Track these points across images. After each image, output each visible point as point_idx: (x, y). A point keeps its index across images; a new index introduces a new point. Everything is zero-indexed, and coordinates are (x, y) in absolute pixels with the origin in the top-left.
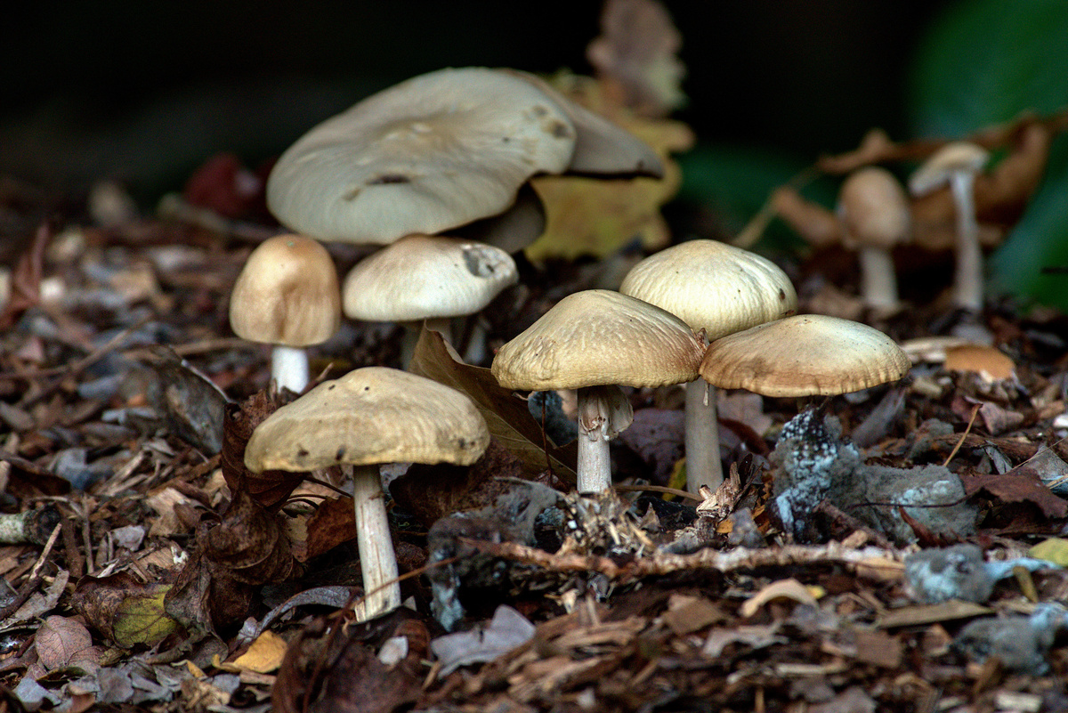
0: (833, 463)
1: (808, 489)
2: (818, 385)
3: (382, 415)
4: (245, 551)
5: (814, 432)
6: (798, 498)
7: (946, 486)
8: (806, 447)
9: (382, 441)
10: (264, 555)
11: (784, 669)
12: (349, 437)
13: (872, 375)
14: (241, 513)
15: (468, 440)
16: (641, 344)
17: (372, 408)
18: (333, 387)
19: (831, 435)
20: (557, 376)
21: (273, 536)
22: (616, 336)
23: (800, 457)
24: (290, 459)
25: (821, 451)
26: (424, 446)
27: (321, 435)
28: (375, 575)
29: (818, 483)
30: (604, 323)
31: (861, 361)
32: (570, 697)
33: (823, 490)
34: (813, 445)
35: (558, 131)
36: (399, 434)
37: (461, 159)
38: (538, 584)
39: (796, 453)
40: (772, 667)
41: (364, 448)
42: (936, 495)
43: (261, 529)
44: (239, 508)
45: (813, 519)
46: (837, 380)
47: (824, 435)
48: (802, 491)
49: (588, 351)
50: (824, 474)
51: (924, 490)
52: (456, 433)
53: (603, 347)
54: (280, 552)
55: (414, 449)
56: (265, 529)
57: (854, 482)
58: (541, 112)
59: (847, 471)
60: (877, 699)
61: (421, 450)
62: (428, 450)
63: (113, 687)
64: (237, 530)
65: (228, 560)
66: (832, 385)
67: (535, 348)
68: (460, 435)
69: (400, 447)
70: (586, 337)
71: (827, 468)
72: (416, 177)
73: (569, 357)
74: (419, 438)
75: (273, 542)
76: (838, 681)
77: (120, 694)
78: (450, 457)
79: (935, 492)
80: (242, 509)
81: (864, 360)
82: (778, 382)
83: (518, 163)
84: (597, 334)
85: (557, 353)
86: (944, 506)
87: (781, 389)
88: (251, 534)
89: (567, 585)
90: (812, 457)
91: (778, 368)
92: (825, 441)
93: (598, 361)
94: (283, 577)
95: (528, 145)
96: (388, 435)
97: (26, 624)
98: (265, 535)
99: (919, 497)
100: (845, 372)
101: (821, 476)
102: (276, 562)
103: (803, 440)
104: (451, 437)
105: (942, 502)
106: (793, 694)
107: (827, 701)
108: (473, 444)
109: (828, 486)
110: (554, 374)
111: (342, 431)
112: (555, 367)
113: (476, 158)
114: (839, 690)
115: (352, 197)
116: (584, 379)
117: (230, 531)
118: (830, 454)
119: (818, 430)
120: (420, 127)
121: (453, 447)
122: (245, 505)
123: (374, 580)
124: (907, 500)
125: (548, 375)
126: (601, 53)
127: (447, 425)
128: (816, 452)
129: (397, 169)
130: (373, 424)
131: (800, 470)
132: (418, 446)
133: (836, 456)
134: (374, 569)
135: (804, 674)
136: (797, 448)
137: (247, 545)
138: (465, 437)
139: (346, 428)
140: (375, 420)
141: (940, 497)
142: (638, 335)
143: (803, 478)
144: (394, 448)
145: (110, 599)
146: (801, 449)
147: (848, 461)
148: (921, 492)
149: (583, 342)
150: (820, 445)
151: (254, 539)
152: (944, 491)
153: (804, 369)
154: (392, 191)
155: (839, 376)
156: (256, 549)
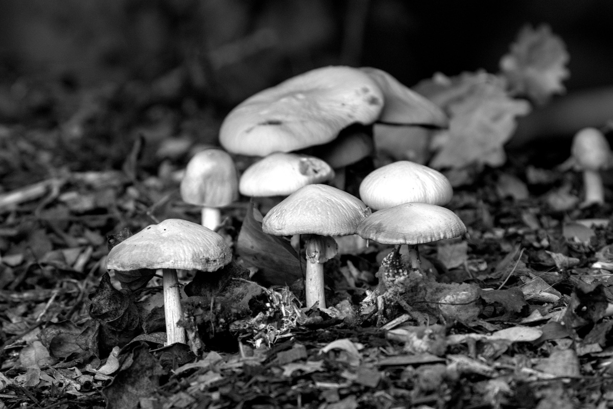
0: (405, 280)
1: (393, 292)
2: (405, 239)
3: (166, 244)
4: (106, 313)
5: (394, 263)
6: (388, 297)
7: (466, 294)
8: (391, 271)
9: (163, 257)
10: (119, 316)
11: (319, 384)
12: (147, 254)
13: (436, 235)
14: (105, 293)
15: (212, 259)
16: (329, 213)
17: (162, 240)
18: (150, 228)
19: (405, 265)
20: (284, 228)
21: (125, 306)
22: (317, 208)
23: (388, 276)
24: (118, 264)
25: (398, 273)
26: (185, 261)
27: (134, 252)
28: (171, 327)
29: (398, 290)
30: (313, 201)
31: (430, 227)
32: (209, 394)
33: (401, 294)
34: (394, 270)
35: (373, 101)
36: (172, 254)
37: (315, 113)
38: (243, 334)
39: (386, 274)
40: (314, 383)
41: (154, 260)
42: (460, 299)
43: (117, 302)
44: (103, 291)
45: (396, 309)
46: (415, 237)
47: (400, 265)
48: (390, 294)
49: (301, 216)
50: (401, 285)
51: (454, 296)
52: (205, 255)
53: (308, 214)
54: (129, 314)
55: (179, 262)
56: (120, 302)
57: (419, 290)
58: (366, 91)
59: (413, 284)
60: (361, 403)
61: (183, 262)
62: (187, 263)
63: (31, 378)
64: (102, 302)
65: (100, 318)
66: (413, 239)
67: (277, 213)
68: (206, 256)
69: (172, 261)
70: (301, 208)
71: (402, 282)
72: (287, 122)
73: (291, 219)
74: (183, 257)
75: (124, 309)
76: (344, 392)
77: (33, 382)
78: (199, 267)
79: (459, 297)
80: (105, 291)
81: (432, 227)
82: (386, 237)
83: (345, 117)
84: (307, 207)
85: (286, 216)
86: (464, 304)
87: (387, 240)
88: (110, 305)
89: (257, 336)
90: (394, 276)
91: (387, 229)
92: (401, 268)
93: (305, 221)
94: (133, 327)
95: (354, 108)
96: (166, 254)
97: (20, 344)
98: (119, 305)
99: (452, 300)
100: (420, 233)
101: (399, 286)
102: (127, 319)
103: (390, 267)
104: (201, 257)
105: (462, 302)
106: (321, 398)
107: (336, 402)
108: (215, 261)
109: (404, 292)
110: (283, 227)
111: (144, 251)
112: (284, 223)
113: (324, 113)
114: (342, 397)
115: (249, 131)
116: (297, 230)
117: (98, 303)
118: (404, 275)
119: (396, 262)
120: (301, 96)
121: (201, 262)
122: (107, 290)
123: (170, 330)
124: (446, 301)
125: (280, 228)
126: (508, 63)
127: (200, 250)
128: (395, 273)
129: (278, 117)
130: (160, 248)
131: (388, 283)
132: (181, 261)
133: (407, 276)
134: (171, 324)
135: (329, 388)
136: (387, 271)
137: (108, 310)
138: (210, 257)
139: (146, 250)
140: (161, 246)
141: (462, 300)
142: (328, 209)
143: (390, 287)
144: (169, 261)
145: (51, 334)
146: (388, 272)
147: (413, 279)
148: (453, 297)
149: (299, 211)
150: (398, 270)
151: (111, 307)
152: (464, 297)
153: (399, 230)
154: (270, 129)
155: (416, 234)
156: (113, 313)
